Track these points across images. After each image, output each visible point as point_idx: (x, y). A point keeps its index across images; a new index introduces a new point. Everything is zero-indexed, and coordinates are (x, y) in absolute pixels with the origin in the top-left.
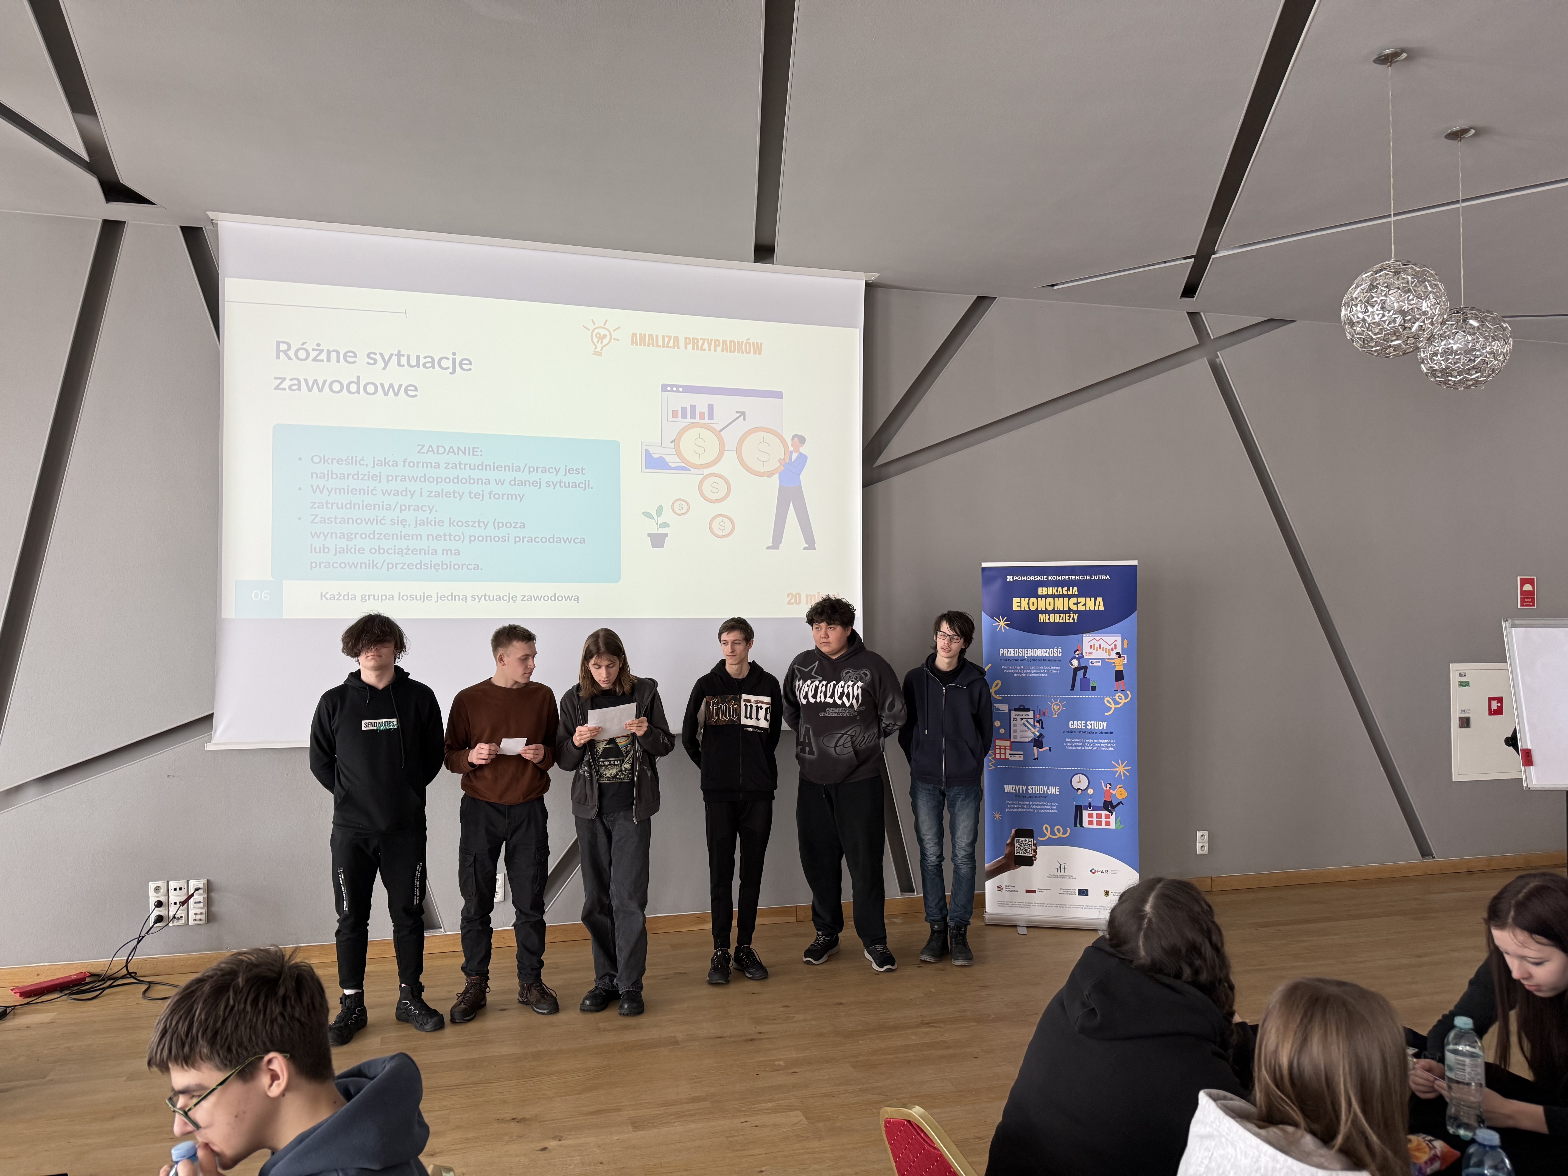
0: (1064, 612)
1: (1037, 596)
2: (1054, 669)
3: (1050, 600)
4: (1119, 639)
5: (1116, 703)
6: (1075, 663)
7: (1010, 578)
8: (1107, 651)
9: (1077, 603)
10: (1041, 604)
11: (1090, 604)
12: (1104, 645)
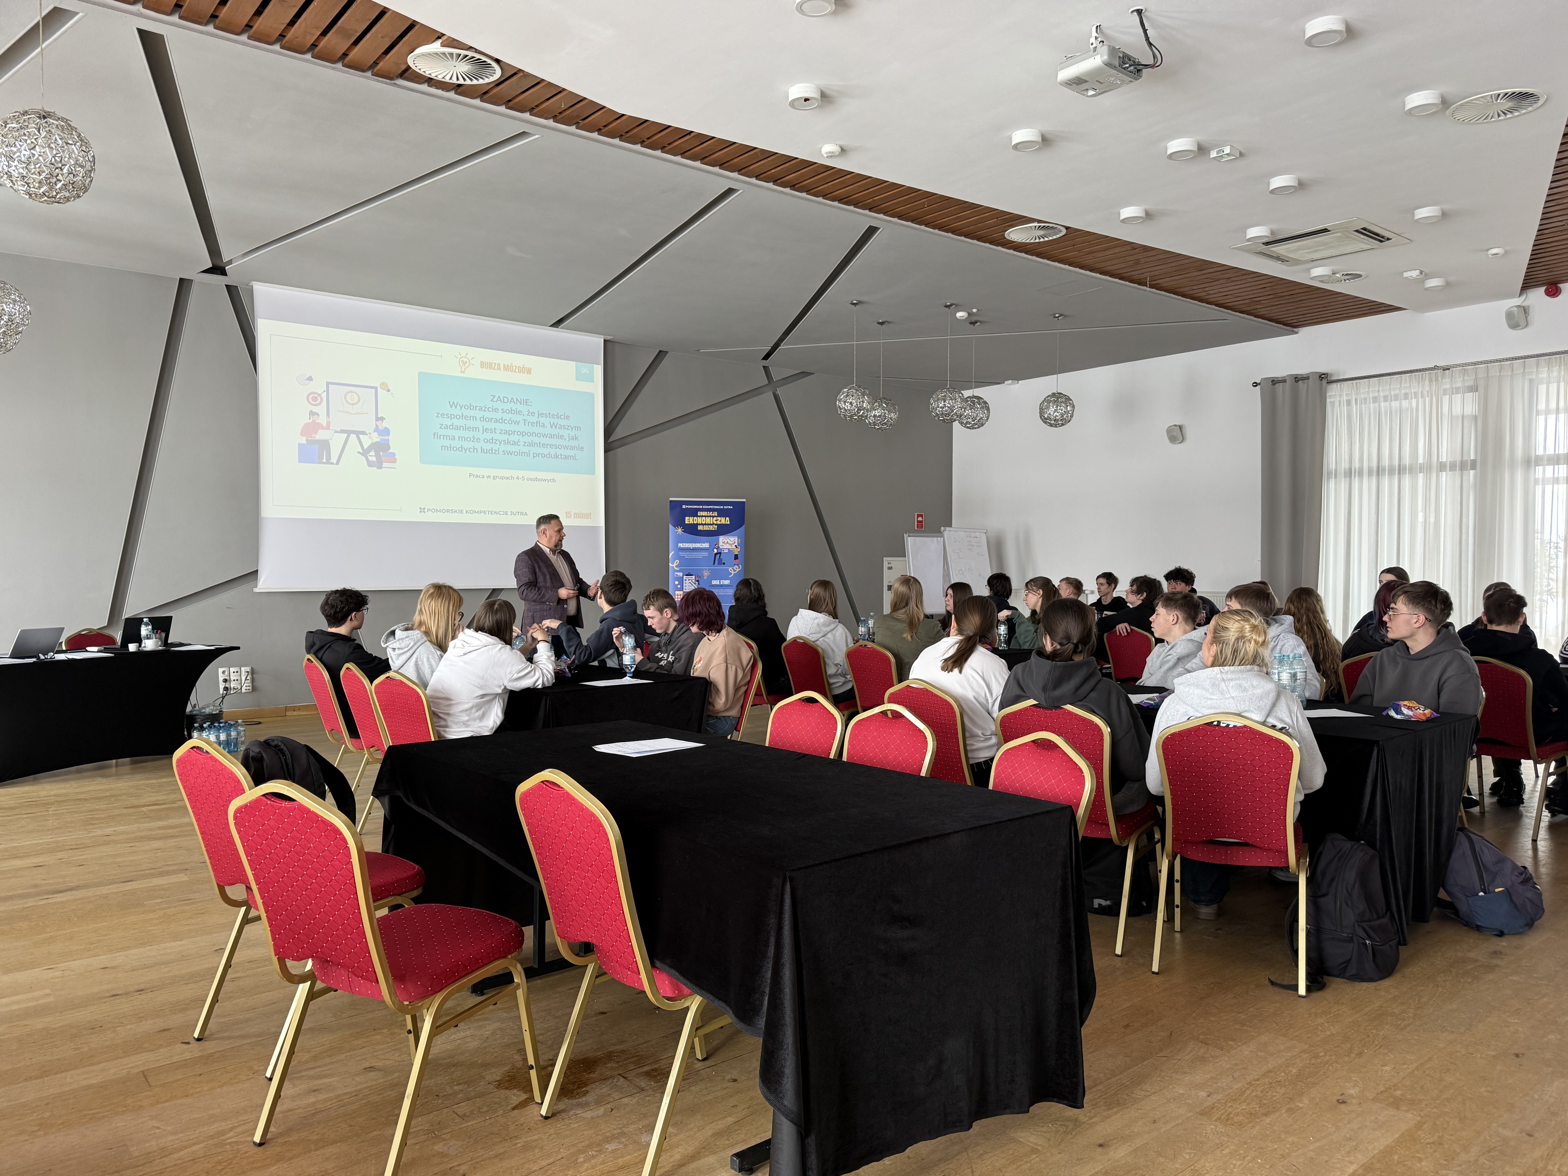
0: (710, 524)
1: (697, 516)
2: (706, 554)
3: (704, 518)
4: (737, 539)
5: (735, 571)
6: (715, 551)
7: (684, 507)
8: (731, 545)
9: (717, 520)
10: (700, 520)
11: (724, 521)
12: (729, 542)
